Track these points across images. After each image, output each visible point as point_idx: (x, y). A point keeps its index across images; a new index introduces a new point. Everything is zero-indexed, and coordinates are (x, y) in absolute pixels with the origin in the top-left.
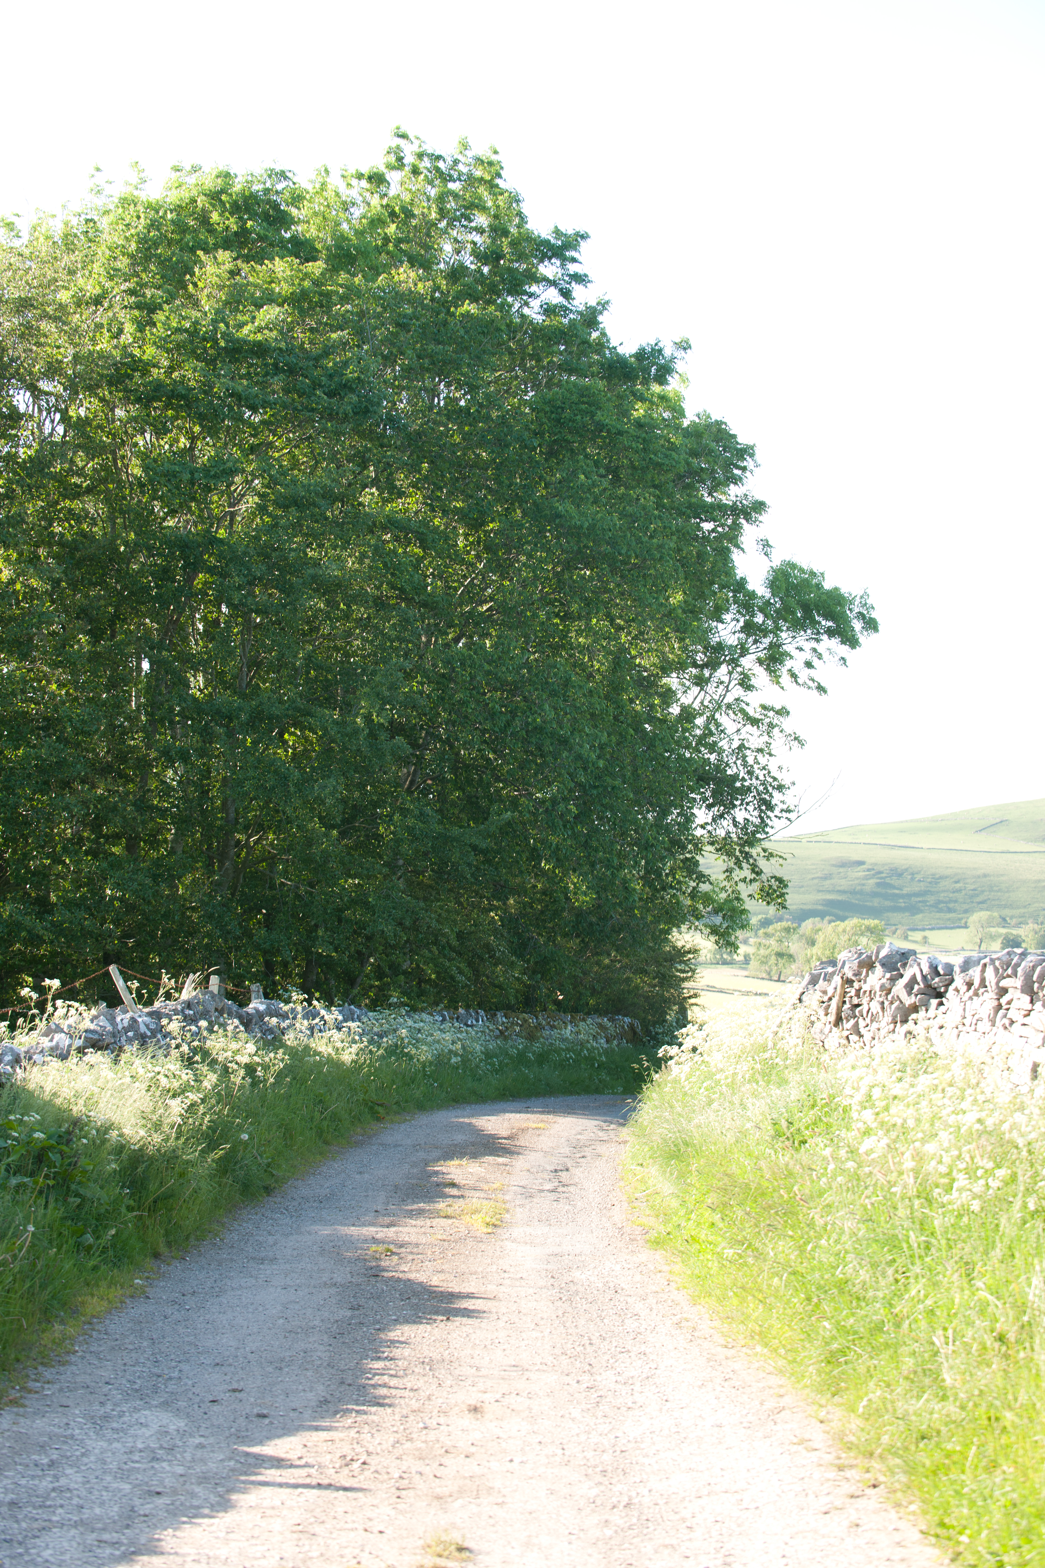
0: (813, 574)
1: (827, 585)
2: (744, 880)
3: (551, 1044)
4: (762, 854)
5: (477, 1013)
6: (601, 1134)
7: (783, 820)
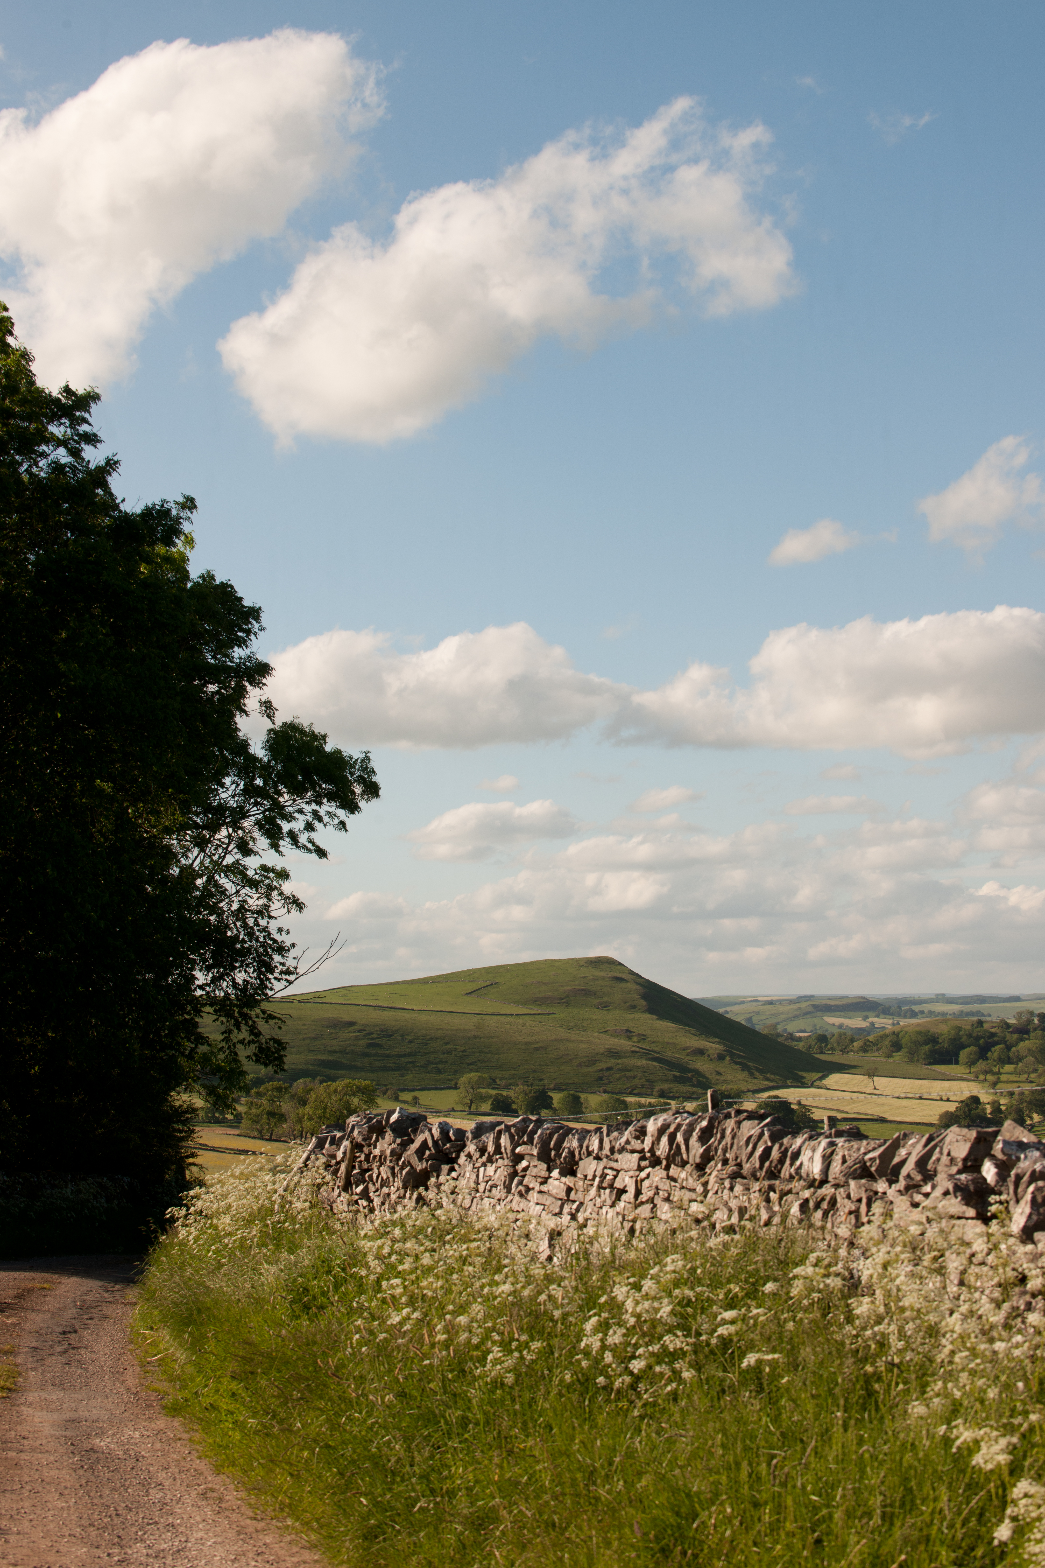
0: (314, 736)
1: (328, 748)
2: (242, 1042)
3: (52, 1203)
4: (261, 1016)
6: (106, 1295)
7: (282, 982)
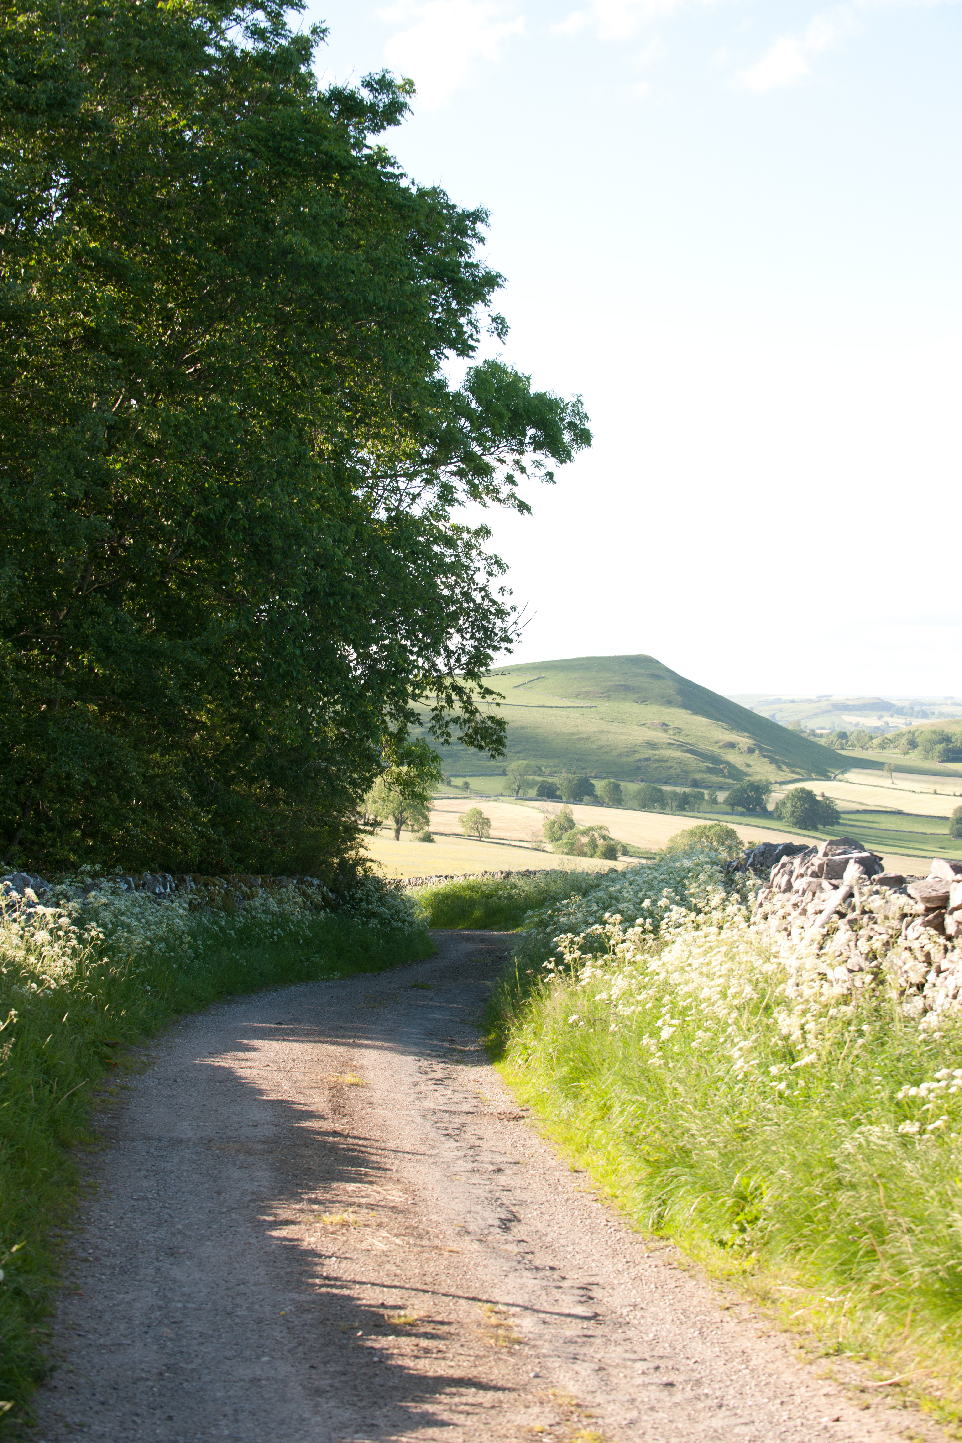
0: (517, 378)
1: (533, 390)
5: (165, 877)
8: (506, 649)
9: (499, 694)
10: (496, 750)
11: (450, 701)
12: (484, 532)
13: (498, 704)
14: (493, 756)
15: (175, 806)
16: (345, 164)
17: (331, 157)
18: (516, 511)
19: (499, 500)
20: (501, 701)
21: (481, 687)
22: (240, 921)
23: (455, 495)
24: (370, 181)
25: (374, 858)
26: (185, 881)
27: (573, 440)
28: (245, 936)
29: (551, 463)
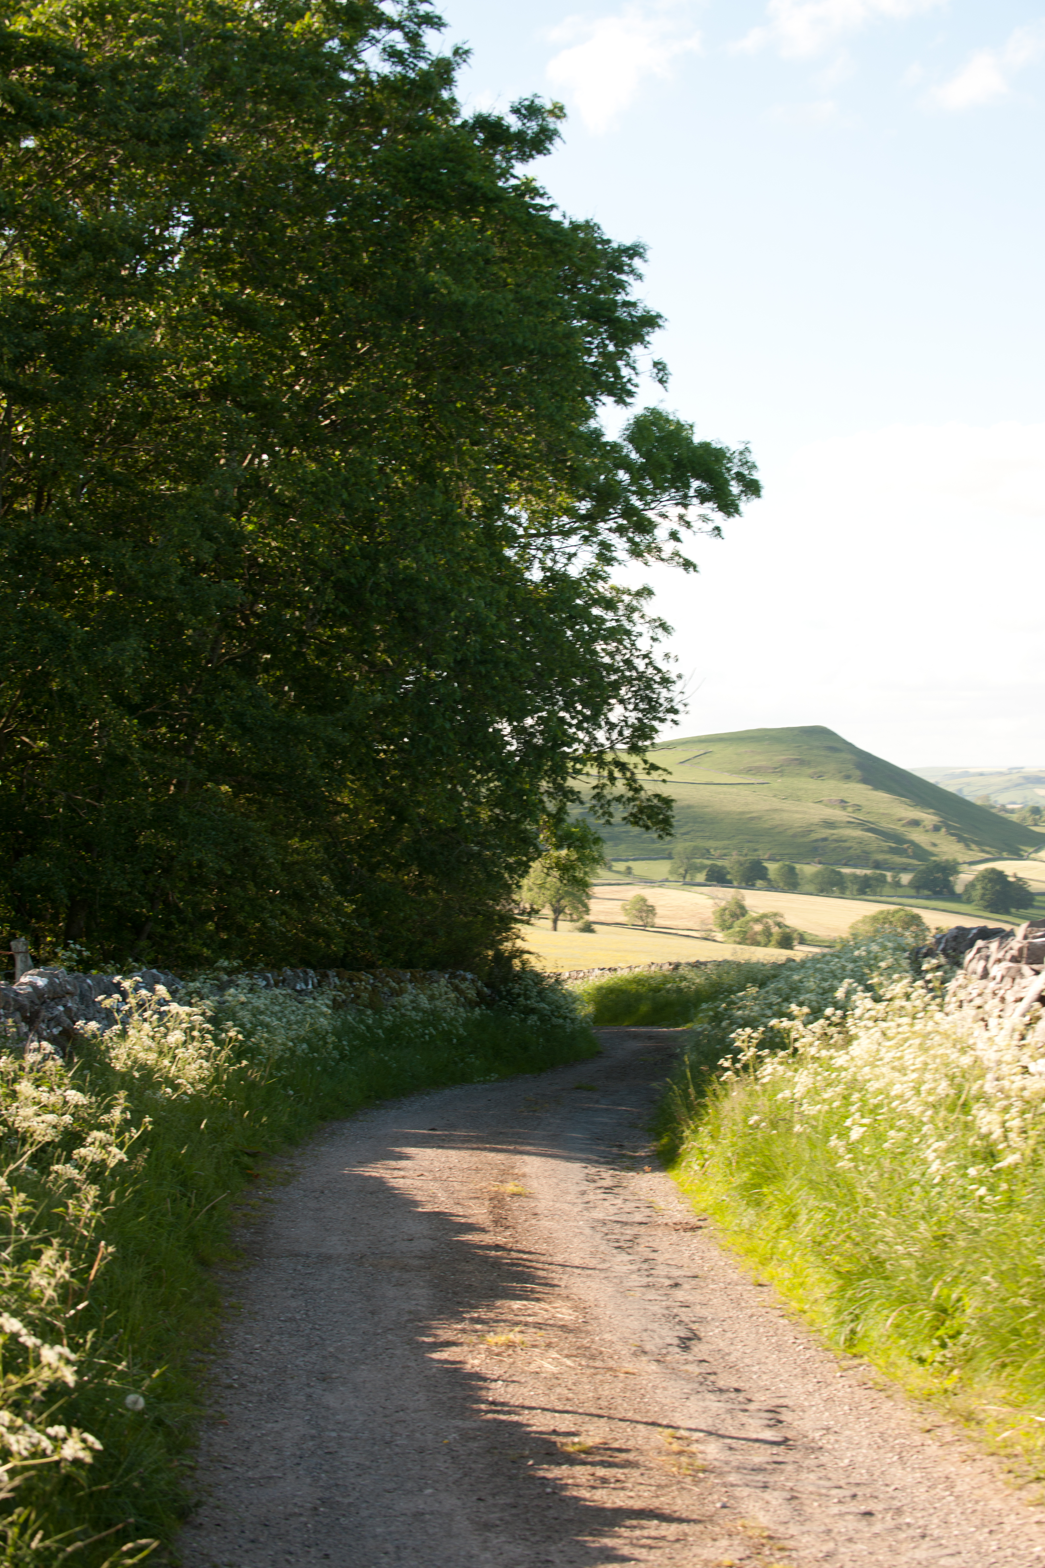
0: (679, 426)
1: (697, 439)
2: (619, 799)
3: (403, 1015)
4: (643, 766)
5: (306, 973)
7: (669, 723)
8: (673, 721)
9: (665, 770)
10: (663, 830)
11: (612, 778)
12: (646, 592)
13: (664, 781)
14: (660, 837)
15: (316, 896)
16: (491, 195)
17: (477, 189)
18: (681, 570)
19: (662, 560)
20: (667, 777)
21: (645, 762)
22: (388, 1020)
23: (614, 554)
24: (518, 215)
25: (532, 950)
26: (327, 976)
27: (742, 491)
28: (394, 1035)
29: (718, 518)
